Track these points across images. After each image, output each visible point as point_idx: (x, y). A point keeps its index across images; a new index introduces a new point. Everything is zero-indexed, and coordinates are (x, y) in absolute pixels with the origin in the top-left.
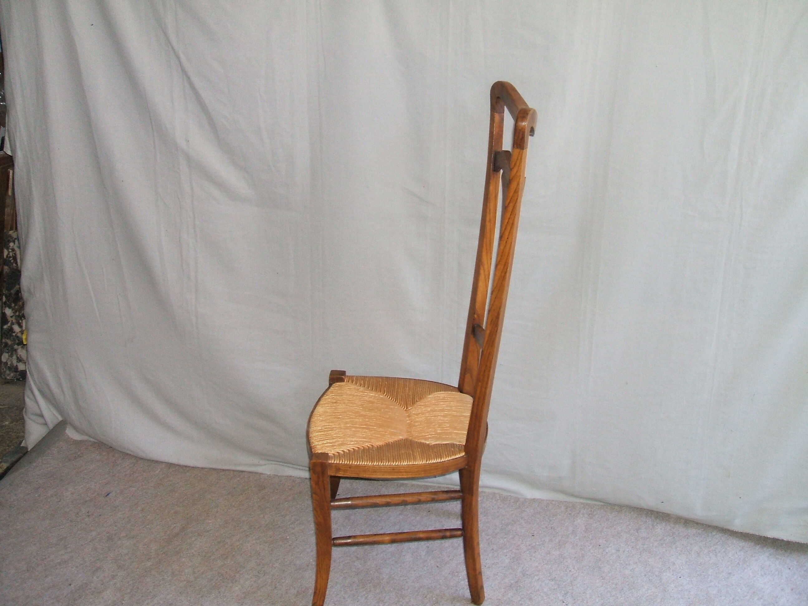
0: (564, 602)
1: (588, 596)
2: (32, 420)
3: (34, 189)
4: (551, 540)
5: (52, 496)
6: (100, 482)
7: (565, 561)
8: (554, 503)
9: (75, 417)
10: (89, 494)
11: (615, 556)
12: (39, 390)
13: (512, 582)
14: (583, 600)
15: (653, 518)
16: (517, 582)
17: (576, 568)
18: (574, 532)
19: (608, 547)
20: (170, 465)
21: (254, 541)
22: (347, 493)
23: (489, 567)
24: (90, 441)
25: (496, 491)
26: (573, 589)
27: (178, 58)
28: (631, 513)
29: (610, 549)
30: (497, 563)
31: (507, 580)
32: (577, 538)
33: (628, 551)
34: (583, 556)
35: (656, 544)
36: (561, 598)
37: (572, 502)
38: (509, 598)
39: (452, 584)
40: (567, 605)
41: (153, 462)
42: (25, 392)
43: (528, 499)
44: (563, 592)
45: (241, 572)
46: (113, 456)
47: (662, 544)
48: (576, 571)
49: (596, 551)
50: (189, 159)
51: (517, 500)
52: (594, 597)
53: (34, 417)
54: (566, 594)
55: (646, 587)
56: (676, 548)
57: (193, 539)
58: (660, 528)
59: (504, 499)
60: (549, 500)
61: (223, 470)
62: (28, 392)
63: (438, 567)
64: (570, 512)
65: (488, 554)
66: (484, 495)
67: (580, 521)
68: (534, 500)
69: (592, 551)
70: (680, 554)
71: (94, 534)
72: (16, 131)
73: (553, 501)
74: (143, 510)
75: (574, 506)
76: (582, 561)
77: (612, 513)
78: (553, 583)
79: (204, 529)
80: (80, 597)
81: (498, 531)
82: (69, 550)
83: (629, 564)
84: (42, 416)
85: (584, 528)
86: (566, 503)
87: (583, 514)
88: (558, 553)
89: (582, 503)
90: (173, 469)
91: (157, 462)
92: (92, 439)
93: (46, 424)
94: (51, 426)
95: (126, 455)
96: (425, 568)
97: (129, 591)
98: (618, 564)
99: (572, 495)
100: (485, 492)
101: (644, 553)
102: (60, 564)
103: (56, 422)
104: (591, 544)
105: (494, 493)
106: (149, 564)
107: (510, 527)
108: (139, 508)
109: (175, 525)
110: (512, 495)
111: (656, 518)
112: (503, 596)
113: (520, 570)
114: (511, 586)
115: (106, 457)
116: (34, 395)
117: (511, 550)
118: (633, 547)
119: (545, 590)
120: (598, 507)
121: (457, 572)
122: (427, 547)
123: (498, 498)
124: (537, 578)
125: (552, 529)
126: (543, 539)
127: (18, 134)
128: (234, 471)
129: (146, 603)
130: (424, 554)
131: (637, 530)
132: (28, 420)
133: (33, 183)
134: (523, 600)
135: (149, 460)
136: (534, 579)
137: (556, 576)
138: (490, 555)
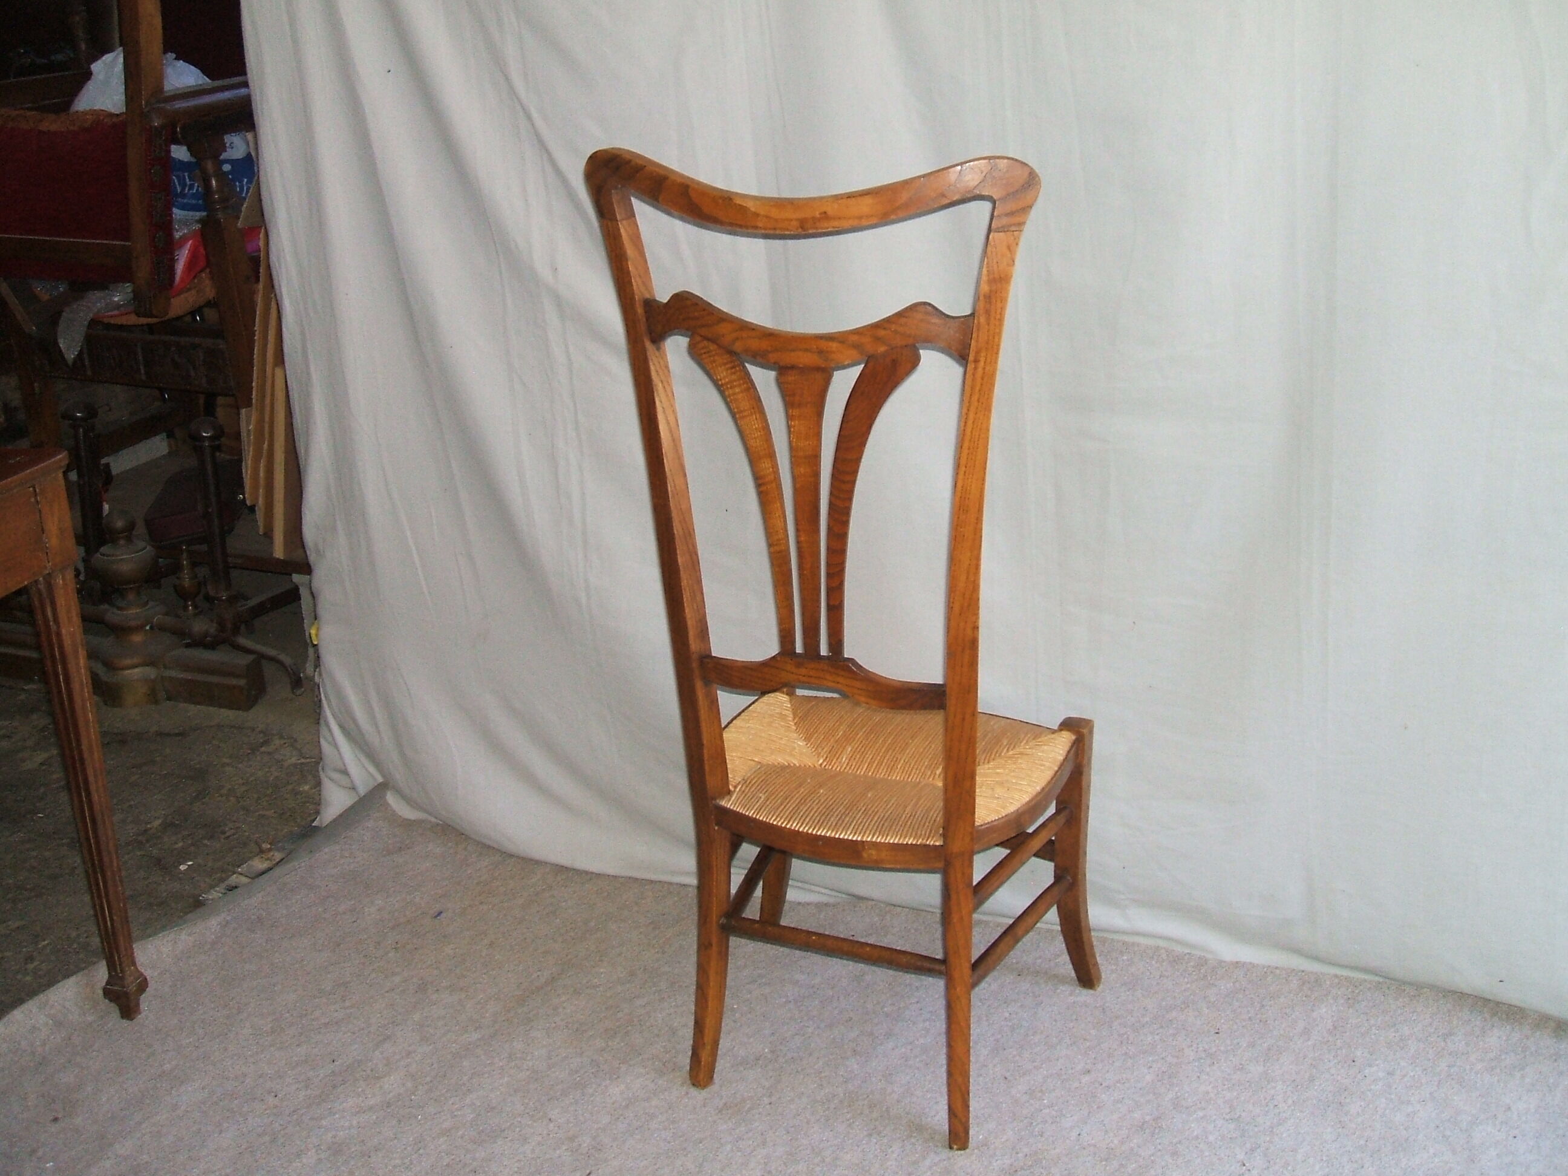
0: (1244, 1165)
1: (1299, 1157)
2: (331, 779)
3: (312, 368)
4: (1252, 1045)
5: (344, 913)
6: (433, 893)
7: (1269, 1087)
8: (1278, 971)
9: (399, 776)
10: (408, 913)
11: (1380, 1083)
12: (342, 727)
13: (1148, 1118)
14: (1287, 1164)
15: (1487, 1015)
16: (1156, 1119)
17: (1290, 1102)
18: (1306, 1032)
19: (1370, 1066)
20: (560, 869)
21: (672, 1010)
22: (871, 934)
23: (1108, 1087)
24: (430, 822)
25: (1161, 943)
26: (1270, 1142)
27: (529, 117)
28: (1438, 1001)
29: (1375, 1068)
30: (1127, 1079)
31: (1137, 1115)
32: (1310, 1043)
33: (1414, 1076)
34: (1312, 1079)
35: (1479, 1066)
36: (1241, 1156)
37: (1316, 973)
38: (1132, 1149)
39: (1025, 1112)
40: (1249, 1170)
41: (529, 864)
42: (321, 729)
43: (1225, 962)
44: (1248, 1145)
45: (631, 1063)
46: (465, 849)
47: (1493, 1069)
48: (1289, 1107)
49: (1342, 1071)
50: (559, 302)
51: (1202, 962)
52: (1311, 1160)
53: (336, 776)
54: (1253, 1150)
55: (1432, 1151)
56: (1523, 1077)
57: (563, 998)
58: (1498, 1036)
59: (1176, 960)
60: (1269, 966)
61: (652, 882)
62: (324, 731)
63: (1006, 1078)
64: (1309, 993)
65: (1113, 1062)
66: (1136, 949)
67: (1325, 1012)
68: (1237, 964)
69: (1333, 1071)
70: (1528, 1091)
71: (397, 979)
72: (280, 268)
73: (1277, 968)
74: (491, 944)
75: (1317, 981)
76: (1307, 1088)
77: (1396, 999)
78: (1232, 1126)
79: (587, 982)
80: (344, 1082)
81: (1148, 1019)
82: (347, 1004)
83: (1409, 1102)
84: (345, 772)
85: (1330, 1025)
86: (1303, 974)
87: (1335, 999)
88: (1260, 1069)
89: (1336, 976)
90: (564, 877)
91: (538, 863)
92: (433, 820)
93: (353, 788)
94: (362, 791)
95: (486, 848)
96: (981, 1079)
97: (428, 1079)
98: (1384, 1100)
99: (1316, 958)
100: (1138, 945)
101: (1447, 1082)
102: (326, 1025)
103: (372, 784)
104: (1335, 1056)
105: (1158, 948)
106: (476, 1036)
107: (1174, 1014)
108: (486, 941)
109: (539, 973)
110: (1193, 952)
111: (1494, 1014)
112: (1122, 1142)
113: (1171, 1095)
114: (1142, 1127)
115: (452, 851)
116: (332, 734)
117: (1163, 1058)
118: (1425, 1070)
119: (1211, 1138)
120: (1369, 986)
121: (1041, 1091)
122: (995, 1040)
123: (1164, 956)
124: (1200, 1114)
125: (1262, 1023)
126: (1235, 1042)
127: (284, 270)
128: (671, 884)
129: (451, 1102)
130: (986, 1053)
131: (1446, 1037)
132: (326, 779)
133: (311, 357)
134: (1159, 1153)
135: (524, 859)
136: (1195, 1116)
137: (1243, 1114)
138: (1117, 1064)
